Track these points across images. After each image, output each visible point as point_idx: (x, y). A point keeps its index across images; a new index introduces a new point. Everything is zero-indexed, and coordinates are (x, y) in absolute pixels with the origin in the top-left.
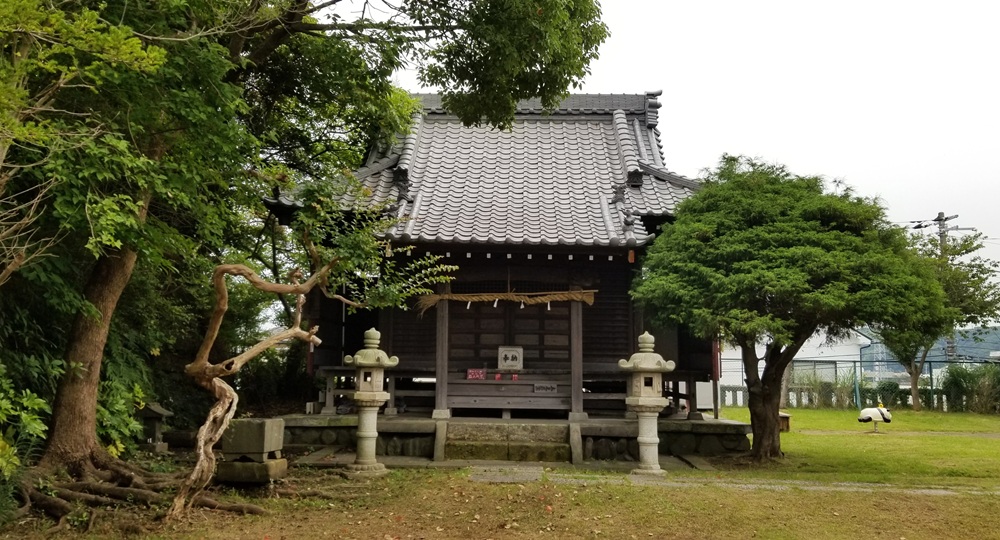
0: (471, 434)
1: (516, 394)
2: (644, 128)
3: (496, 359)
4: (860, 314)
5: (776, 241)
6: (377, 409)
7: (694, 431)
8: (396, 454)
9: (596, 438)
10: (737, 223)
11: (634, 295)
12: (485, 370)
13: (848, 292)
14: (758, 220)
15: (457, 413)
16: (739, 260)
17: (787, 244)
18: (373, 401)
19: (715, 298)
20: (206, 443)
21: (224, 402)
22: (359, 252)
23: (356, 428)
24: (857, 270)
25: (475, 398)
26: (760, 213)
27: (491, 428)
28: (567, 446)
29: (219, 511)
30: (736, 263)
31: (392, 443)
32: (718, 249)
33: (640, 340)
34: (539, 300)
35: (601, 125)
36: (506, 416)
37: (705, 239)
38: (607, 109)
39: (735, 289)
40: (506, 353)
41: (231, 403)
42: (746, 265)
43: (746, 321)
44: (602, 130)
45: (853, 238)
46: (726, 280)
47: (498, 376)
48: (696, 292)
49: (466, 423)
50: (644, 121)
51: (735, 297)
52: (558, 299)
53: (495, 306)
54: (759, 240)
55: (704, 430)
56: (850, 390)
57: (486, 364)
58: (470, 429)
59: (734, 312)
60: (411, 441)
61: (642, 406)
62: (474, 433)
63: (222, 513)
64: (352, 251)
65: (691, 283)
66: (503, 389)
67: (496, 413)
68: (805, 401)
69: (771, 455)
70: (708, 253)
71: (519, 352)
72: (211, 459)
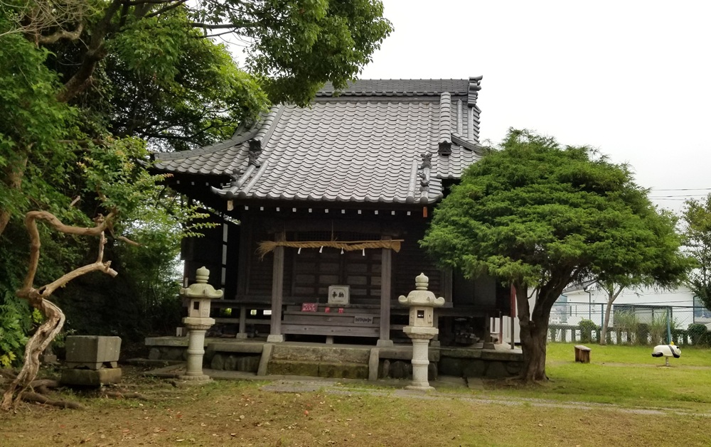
0: (292, 355)
1: (339, 324)
2: (466, 107)
3: (326, 296)
4: (596, 261)
5: (532, 200)
6: (205, 331)
7: (483, 358)
8: (231, 369)
9: (392, 361)
10: (502, 184)
11: (422, 243)
12: (317, 304)
13: (585, 242)
14: (521, 182)
15: (289, 338)
16: (502, 215)
17: (541, 202)
18: (200, 325)
19: (481, 246)
20: (33, 352)
21: (52, 321)
22: (123, 201)
23: (187, 348)
24: (597, 224)
25: (306, 327)
26: (522, 176)
27: (308, 350)
28: (367, 366)
29: (47, 405)
30: (499, 218)
31: (229, 361)
32: (484, 206)
33: (416, 280)
34: (356, 247)
35: (431, 105)
36: (329, 342)
37: (476, 198)
38: (436, 92)
39: (495, 239)
40: (334, 290)
41: (58, 322)
42: (505, 219)
43: (500, 266)
44: (430, 109)
45: (597, 197)
46: (489, 232)
47: (327, 309)
48: (467, 241)
49: (289, 346)
50: (467, 102)
51: (495, 245)
52: (371, 247)
53: (321, 251)
54: (518, 199)
55: (491, 357)
56: (663, 331)
57: (318, 299)
58: (291, 351)
59: (494, 258)
60: (243, 359)
61: (414, 334)
62: (295, 354)
63: (48, 407)
64: (117, 201)
65: (464, 234)
66: (330, 319)
67: (321, 339)
68: (624, 339)
69: (536, 379)
70: (478, 209)
71: (345, 290)
72: (36, 364)
